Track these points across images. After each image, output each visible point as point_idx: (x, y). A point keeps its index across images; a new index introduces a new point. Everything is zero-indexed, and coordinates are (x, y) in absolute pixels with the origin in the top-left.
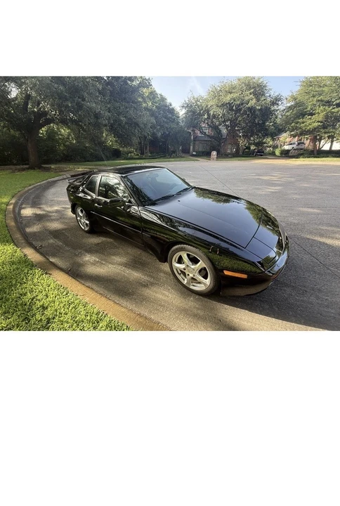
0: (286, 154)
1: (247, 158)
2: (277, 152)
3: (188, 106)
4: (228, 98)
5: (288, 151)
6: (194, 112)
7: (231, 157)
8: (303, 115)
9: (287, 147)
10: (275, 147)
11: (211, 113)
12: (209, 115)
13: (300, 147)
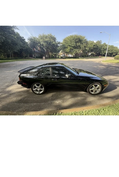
0: (62, 58)
1: (53, 59)
2: (60, 57)
3: (31, 40)
4: (46, 40)
5: (62, 57)
6: (34, 42)
7: (49, 59)
8: (65, 48)
9: (62, 56)
10: (59, 56)
11: (41, 43)
12: (40, 44)
13: (65, 56)
